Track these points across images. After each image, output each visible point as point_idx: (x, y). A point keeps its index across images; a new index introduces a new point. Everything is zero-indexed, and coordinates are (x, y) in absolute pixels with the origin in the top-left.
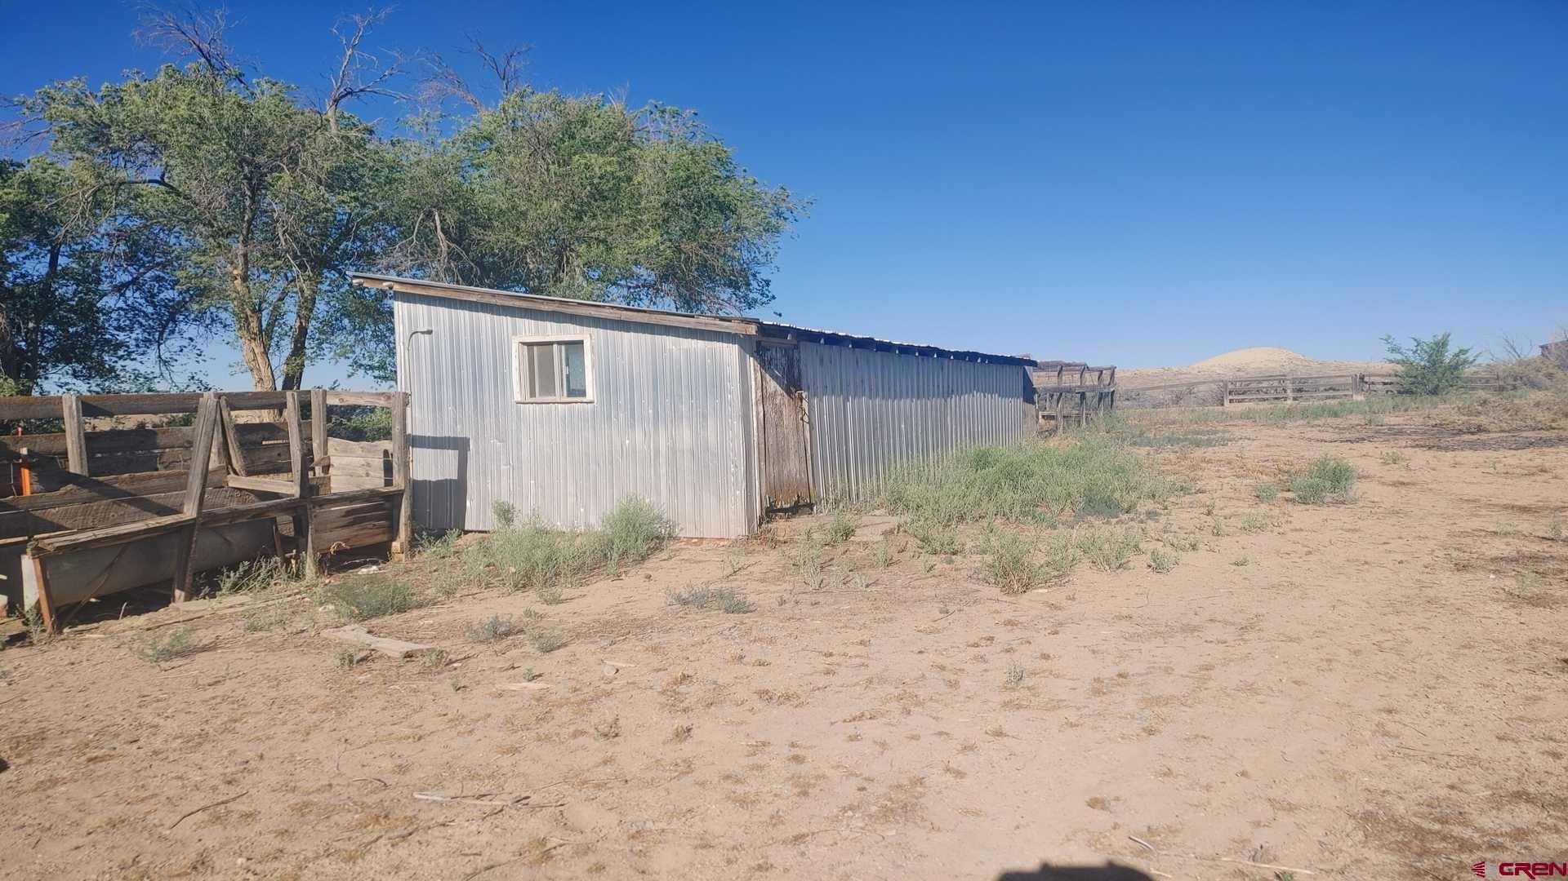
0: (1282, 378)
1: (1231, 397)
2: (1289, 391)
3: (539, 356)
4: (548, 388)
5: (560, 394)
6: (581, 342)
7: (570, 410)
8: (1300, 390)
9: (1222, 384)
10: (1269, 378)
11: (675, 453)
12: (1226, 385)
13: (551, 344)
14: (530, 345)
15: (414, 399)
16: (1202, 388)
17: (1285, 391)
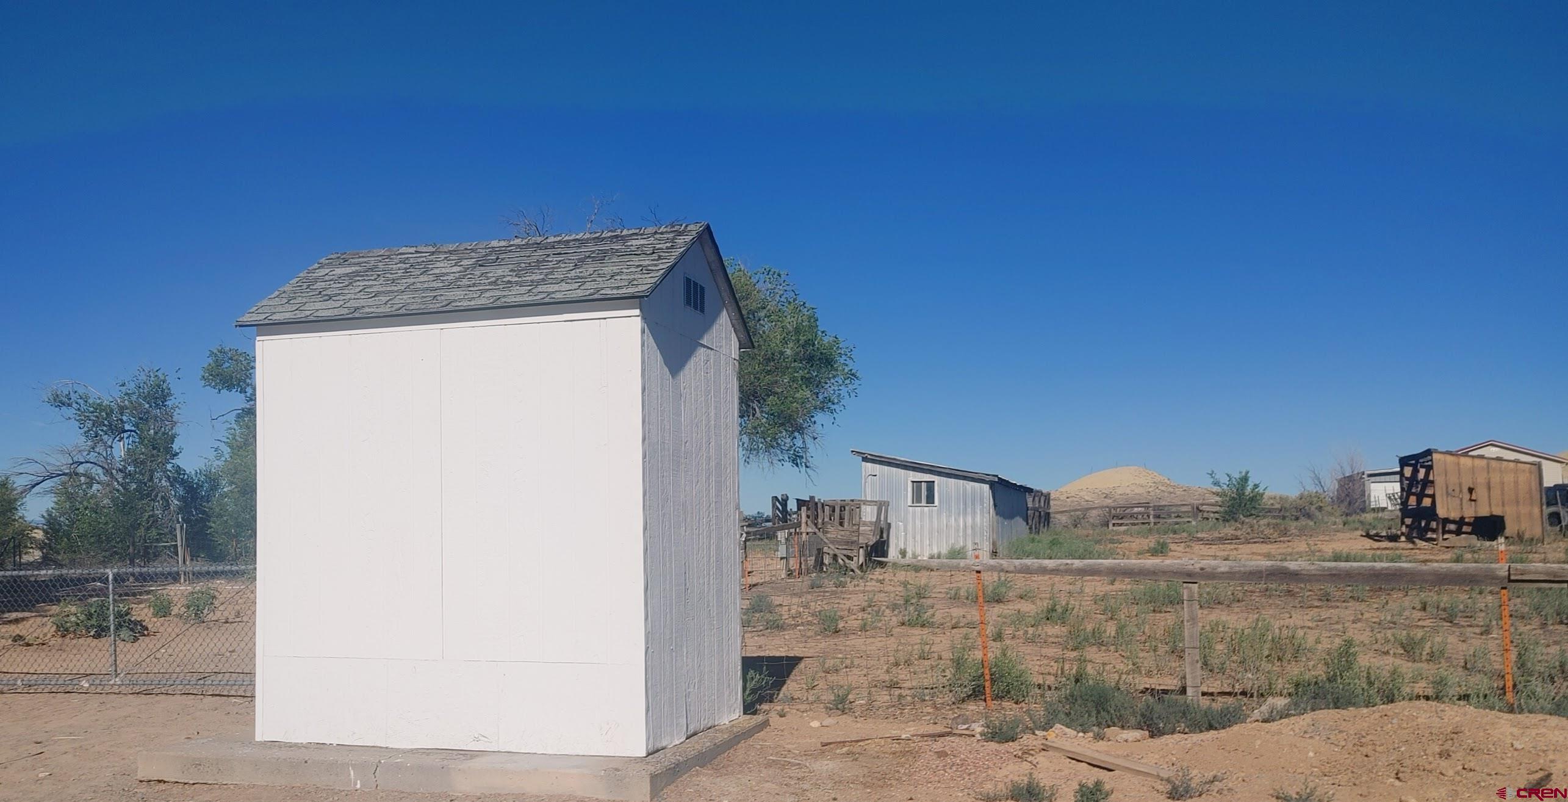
0: (1146, 505)
1: (1113, 522)
2: (1151, 517)
3: (917, 487)
4: (919, 500)
5: (924, 503)
6: (934, 482)
7: (929, 510)
8: (1159, 517)
9: (1107, 509)
10: (1139, 505)
11: (966, 527)
12: (1110, 511)
13: (921, 482)
14: (913, 482)
15: (891, 504)
16: (1094, 513)
17: (1149, 516)
